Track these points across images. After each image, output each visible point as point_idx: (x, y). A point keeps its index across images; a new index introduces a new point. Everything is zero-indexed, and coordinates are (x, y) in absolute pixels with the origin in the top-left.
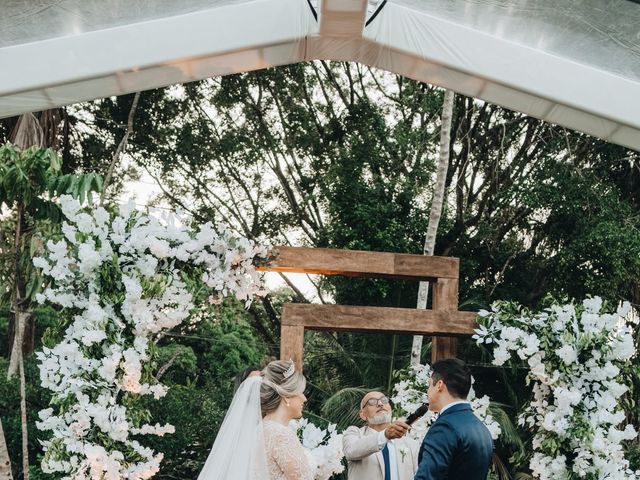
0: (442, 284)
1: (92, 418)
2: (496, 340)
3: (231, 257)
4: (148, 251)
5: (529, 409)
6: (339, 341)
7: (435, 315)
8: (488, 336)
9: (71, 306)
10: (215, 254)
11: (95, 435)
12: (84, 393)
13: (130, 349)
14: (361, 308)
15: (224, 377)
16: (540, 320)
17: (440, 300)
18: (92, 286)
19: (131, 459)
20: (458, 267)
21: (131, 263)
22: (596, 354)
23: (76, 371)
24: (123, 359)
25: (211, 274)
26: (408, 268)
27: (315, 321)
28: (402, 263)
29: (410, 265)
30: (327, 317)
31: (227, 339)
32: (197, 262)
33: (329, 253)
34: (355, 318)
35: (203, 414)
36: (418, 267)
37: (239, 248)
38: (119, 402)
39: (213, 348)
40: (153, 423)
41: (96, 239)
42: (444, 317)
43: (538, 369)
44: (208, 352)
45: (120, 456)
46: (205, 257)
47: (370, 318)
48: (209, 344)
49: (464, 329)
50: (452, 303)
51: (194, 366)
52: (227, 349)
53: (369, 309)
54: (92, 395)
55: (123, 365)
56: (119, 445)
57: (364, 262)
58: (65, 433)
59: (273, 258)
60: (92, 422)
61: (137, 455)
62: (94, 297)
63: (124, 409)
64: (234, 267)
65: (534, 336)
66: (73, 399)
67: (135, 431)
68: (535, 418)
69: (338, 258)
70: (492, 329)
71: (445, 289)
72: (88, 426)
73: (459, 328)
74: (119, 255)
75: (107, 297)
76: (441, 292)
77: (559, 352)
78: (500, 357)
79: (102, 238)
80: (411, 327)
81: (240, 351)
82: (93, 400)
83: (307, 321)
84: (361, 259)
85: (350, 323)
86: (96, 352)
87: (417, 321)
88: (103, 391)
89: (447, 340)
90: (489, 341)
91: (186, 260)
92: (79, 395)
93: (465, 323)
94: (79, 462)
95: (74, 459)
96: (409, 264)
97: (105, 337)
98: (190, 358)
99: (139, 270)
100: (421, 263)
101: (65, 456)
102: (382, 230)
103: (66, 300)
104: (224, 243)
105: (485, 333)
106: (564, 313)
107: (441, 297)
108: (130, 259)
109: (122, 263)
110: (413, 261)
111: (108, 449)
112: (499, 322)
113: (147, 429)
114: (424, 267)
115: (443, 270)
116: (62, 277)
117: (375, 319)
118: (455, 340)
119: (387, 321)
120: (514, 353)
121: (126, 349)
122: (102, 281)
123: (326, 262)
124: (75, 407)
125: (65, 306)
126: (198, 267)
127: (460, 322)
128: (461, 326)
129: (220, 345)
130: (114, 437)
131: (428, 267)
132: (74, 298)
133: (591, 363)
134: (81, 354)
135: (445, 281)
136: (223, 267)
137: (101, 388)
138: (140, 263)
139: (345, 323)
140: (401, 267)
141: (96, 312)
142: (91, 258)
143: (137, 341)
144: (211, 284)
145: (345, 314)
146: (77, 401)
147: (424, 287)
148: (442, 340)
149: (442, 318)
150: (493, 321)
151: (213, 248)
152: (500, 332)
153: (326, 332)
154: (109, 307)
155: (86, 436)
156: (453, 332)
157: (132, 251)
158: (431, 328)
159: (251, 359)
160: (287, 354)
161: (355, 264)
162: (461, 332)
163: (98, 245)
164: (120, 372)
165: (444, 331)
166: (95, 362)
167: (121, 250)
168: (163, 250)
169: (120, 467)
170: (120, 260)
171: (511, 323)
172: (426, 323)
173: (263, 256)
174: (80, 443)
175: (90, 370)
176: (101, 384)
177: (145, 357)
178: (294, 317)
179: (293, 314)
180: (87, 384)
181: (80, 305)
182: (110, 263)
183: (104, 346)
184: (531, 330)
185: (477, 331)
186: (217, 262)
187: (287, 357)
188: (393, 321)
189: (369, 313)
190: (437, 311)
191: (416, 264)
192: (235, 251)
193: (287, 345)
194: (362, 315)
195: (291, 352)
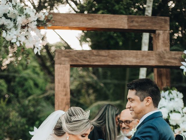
0: (159, 34)
3: (20, 20)
6: (94, 73)
7: (156, 54)
10: (11, 19)
14: (107, 51)
15: (23, 98)
17: (158, 45)
20: (169, 23)
25: (8, 32)
26: (136, 24)
27: (77, 61)
28: (132, 22)
30: (85, 58)
31: (25, 73)
34: (103, 58)
35: (10, 121)
37: (26, 15)
39: (17, 79)
42: (162, 56)
44: (14, 82)
46: (4, 21)
47: (113, 57)
48: (14, 77)
50: (166, 46)
51: (5, 91)
52: (26, 80)
53: (112, 52)
57: (108, 22)
59: (48, 21)
64: (23, 27)
69: (90, 19)
71: (161, 38)
73: (171, 62)
76: (158, 39)
80: (140, 63)
81: (34, 81)
83: (72, 61)
84: (106, 20)
85: (100, 61)
87: (144, 58)
89: (164, 70)
93: (175, 59)
96: (137, 22)
98: (3, 86)
100: (145, 21)
102: (118, 3)
104: (16, 12)
107: (159, 42)
110: (140, 20)
114: (147, 24)
115: (159, 25)
117: (116, 58)
118: (169, 70)
119: (124, 59)
123: (83, 22)
127: (172, 58)
128: (173, 61)
129: (21, 77)
131: (150, 24)
135: (161, 32)
136: (16, 27)
139: (97, 62)
140: (132, 24)
144: (8, 38)
145: (96, 56)
147: (146, 37)
148: (161, 71)
149: (160, 56)
151: (9, 15)
153: (85, 67)
156: (168, 65)
158: (153, 62)
161: (102, 23)
162: (173, 65)
165: (162, 64)
172: (150, 60)
173: (42, 19)
178: (63, 59)
179: (62, 56)
185: (183, 63)
186: (12, 24)
187: (60, 85)
188: (128, 59)
189: (112, 55)
190: (157, 53)
191: (141, 22)
192: (23, 17)
193: (60, 77)
194: (108, 56)
195: (62, 81)
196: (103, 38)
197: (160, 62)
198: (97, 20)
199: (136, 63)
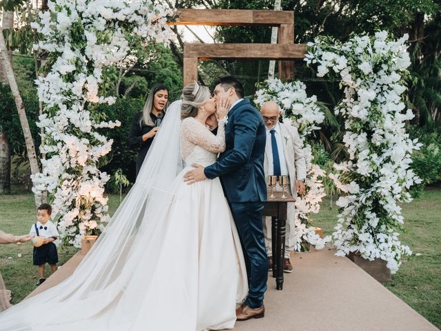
0: (283, 28)
1: (69, 119)
2: (319, 61)
3: (151, 16)
4: (100, 16)
5: (342, 103)
7: (280, 47)
8: (314, 59)
9: (54, 51)
10: (142, 15)
11: (72, 129)
12: (63, 104)
13: (91, 76)
14: (233, 44)
16: (347, 47)
17: (283, 38)
18: (67, 38)
19: (94, 143)
20: (293, 17)
21: (90, 23)
22: (385, 67)
23: (58, 91)
24: (86, 82)
25: (139, 27)
26: (262, 19)
27: (204, 54)
28: (258, 16)
29: (264, 17)
30: (212, 51)
31: (164, 71)
32: (130, 21)
33: (213, 12)
34: (229, 51)
36: (267, 18)
37: (156, 11)
38: (86, 108)
39: (157, 77)
40: (107, 121)
41: (68, 9)
43: (347, 78)
44: (154, 79)
45: (87, 141)
46: (135, 17)
47: (239, 50)
48: (155, 75)
49: (298, 55)
50: (290, 39)
51: (146, 88)
52: (165, 77)
53: (238, 45)
54: (69, 105)
55: (87, 86)
56: (87, 135)
58: (52, 129)
59: (177, 16)
60: (69, 121)
61: (97, 141)
62: (68, 45)
63: (88, 112)
64: (153, 23)
65: (343, 57)
66: (57, 108)
67: (96, 126)
68: (346, 110)
69: (218, 15)
70: (316, 54)
71: (285, 31)
72: (67, 124)
73: (295, 55)
74: (82, 18)
75: (75, 44)
76: (283, 33)
77: (360, 67)
78: (322, 71)
79: (72, 8)
80: (264, 55)
81: (172, 78)
82: (69, 107)
83: (200, 54)
84: (232, 14)
85: (226, 54)
86: (70, 78)
87: (269, 51)
88: (75, 102)
89: (288, 63)
90: (314, 62)
91: (123, 20)
92: (60, 105)
93: (299, 51)
94: (63, 146)
95: (59, 144)
96: (262, 16)
97: (75, 69)
98: (144, 83)
99: (95, 27)
100: (270, 16)
101: (54, 143)
102: (250, 3)
103: (50, 48)
104: (146, 8)
105: (312, 56)
106: (362, 41)
107: (283, 36)
108: (89, 20)
109: (84, 24)
110: (265, 14)
111: (80, 138)
112: (320, 50)
113: (103, 125)
114: (271, 18)
115: (283, 19)
116: (48, 33)
117: (242, 51)
118: (293, 62)
119: (249, 52)
120: (331, 69)
121: (88, 76)
122: (72, 35)
123: (210, 17)
124: (58, 112)
125: (50, 51)
126: (131, 24)
127: (295, 51)
128: (296, 53)
129: (160, 75)
130: (83, 130)
131: (274, 18)
132: (57, 46)
133: (381, 73)
134: (61, 80)
135: (285, 26)
136: (146, 23)
137: (74, 100)
138: (95, 23)
139: (224, 55)
140: (257, 19)
141: (69, 54)
142: (64, 21)
143: (95, 71)
144: (139, 33)
145: (222, 49)
146: (59, 109)
147: (275, 31)
148: (285, 63)
149: (285, 49)
150: (316, 49)
151: (140, 12)
152: (321, 56)
153: (217, 60)
154: (78, 50)
155: (66, 130)
156: (292, 57)
157: (90, 16)
158: (277, 55)
159: (179, 82)
161: (228, 18)
162: (297, 57)
163: (69, 13)
164: (85, 90)
165: (286, 57)
166: (69, 85)
167: (83, 15)
168: (109, 15)
169: (87, 149)
170: (83, 22)
171: (328, 49)
172: (274, 52)
173: (171, 15)
174: (63, 134)
175: (67, 89)
176: (73, 98)
177: (100, 81)
178: (191, 52)
179: (190, 50)
180: (65, 98)
181: (59, 50)
182: (76, 24)
183: (75, 75)
184: (341, 53)
185: (307, 55)
186: (143, 20)
188: (252, 52)
189: (238, 48)
190: (281, 45)
191: (267, 16)
192: (153, 13)
193: (188, 69)
194: (234, 49)
195: (190, 74)
196: (236, 36)
197: (283, 54)
198: (223, 15)
199: (261, 55)
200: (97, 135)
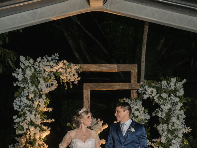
0: (132, 73)
1: (31, 118)
2: (145, 91)
5: (156, 111)
8: (143, 90)
9: (24, 87)
10: (64, 69)
11: (31, 123)
14: (106, 83)
18: (29, 80)
20: (137, 67)
21: (40, 73)
23: (25, 105)
24: (39, 102)
26: (121, 69)
28: (120, 67)
30: (97, 86)
32: (58, 71)
33: (98, 65)
34: (105, 86)
36: (124, 68)
40: (48, 119)
41: (30, 67)
45: (39, 129)
46: (60, 70)
47: (109, 86)
50: (135, 78)
53: (109, 84)
56: (38, 126)
62: (30, 84)
63: (40, 115)
67: (42, 122)
69: (100, 67)
70: (144, 88)
71: (133, 75)
72: (30, 120)
77: (161, 95)
80: (121, 88)
82: (31, 113)
83: (91, 88)
84: (107, 67)
85: (103, 88)
87: (123, 86)
88: (33, 110)
90: (143, 92)
91: (55, 71)
92: (27, 112)
96: (122, 68)
99: (42, 75)
100: (126, 67)
105: (142, 89)
107: (132, 77)
110: (123, 66)
111: (35, 127)
113: (46, 121)
115: (132, 69)
117: (111, 86)
119: (114, 87)
121: (40, 98)
123: (97, 68)
126: (59, 73)
130: (37, 123)
131: (128, 68)
134: (27, 100)
140: (119, 69)
143: (43, 96)
145: (102, 85)
146: (26, 114)
150: (144, 86)
154: (34, 86)
155: (28, 124)
160: (85, 98)
161: (105, 68)
163: (30, 69)
164: (38, 105)
166: (31, 102)
167: (37, 70)
169: (39, 132)
170: (37, 73)
172: (126, 87)
173: (78, 68)
175: (29, 104)
176: (33, 108)
177: (45, 100)
178: (87, 87)
181: (26, 86)
182: (34, 74)
186: (64, 71)
187: (86, 99)
193: (85, 95)
195: (87, 97)
197: (130, 88)
198: (103, 67)
199: (120, 88)
200: (43, 126)
